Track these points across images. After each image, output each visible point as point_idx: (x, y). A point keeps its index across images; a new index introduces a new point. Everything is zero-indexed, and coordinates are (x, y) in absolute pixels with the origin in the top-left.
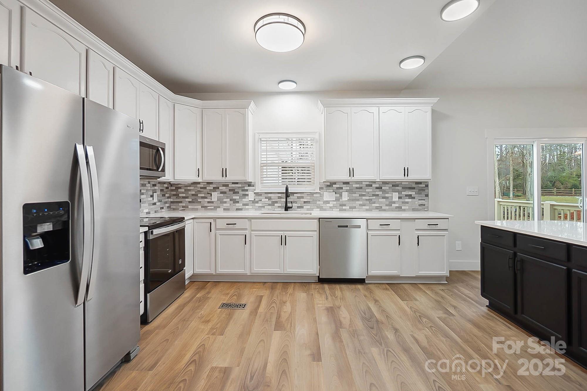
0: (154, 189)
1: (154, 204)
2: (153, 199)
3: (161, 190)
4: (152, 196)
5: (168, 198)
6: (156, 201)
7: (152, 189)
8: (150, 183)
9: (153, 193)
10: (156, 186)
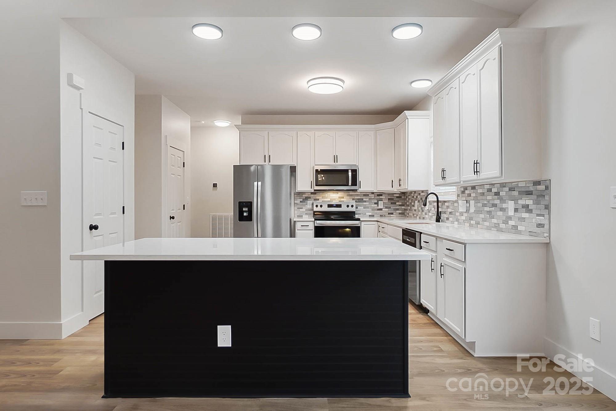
0: (379, 198)
1: (381, 209)
2: (378, 206)
3: (389, 199)
4: (377, 203)
5: (400, 205)
6: (382, 207)
7: (377, 198)
8: (374, 194)
9: (378, 201)
10: (382, 196)
